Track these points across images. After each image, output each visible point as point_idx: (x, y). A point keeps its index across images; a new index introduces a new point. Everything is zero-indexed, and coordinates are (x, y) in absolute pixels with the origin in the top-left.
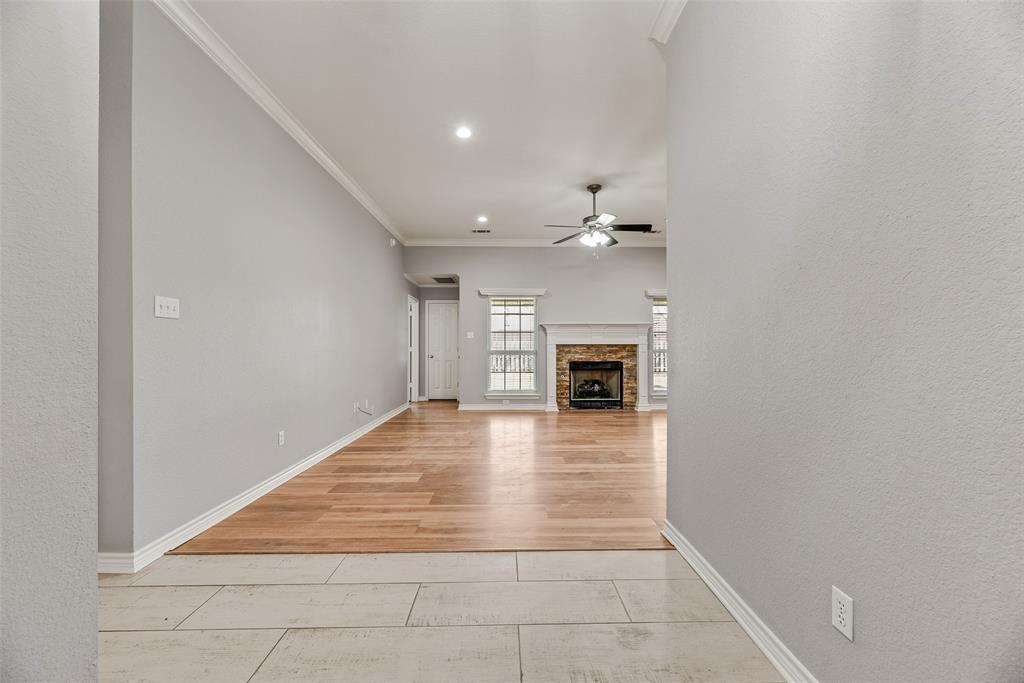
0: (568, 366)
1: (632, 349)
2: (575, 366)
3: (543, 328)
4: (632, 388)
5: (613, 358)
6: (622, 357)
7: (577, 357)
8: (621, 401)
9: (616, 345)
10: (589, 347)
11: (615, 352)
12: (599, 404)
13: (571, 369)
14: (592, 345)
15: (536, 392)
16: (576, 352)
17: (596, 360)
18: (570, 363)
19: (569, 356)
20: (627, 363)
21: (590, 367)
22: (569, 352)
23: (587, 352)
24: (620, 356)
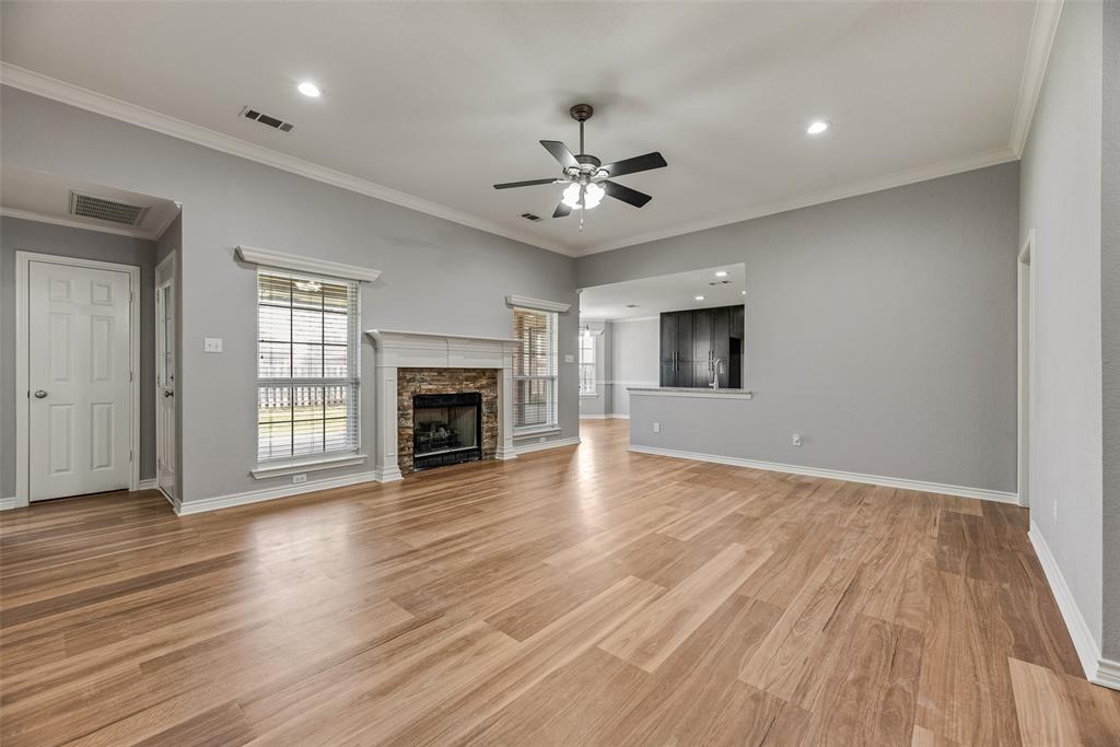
0: (411, 404)
1: (492, 375)
2: (421, 402)
3: (371, 339)
4: (492, 429)
5: (469, 388)
6: (482, 387)
7: (426, 388)
8: (479, 449)
9: (474, 370)
10: (440, 371)
11: (474, 379)
12: (453, 457)
13: (415, 407)
14: (446, 370)
15: (357, 452)
16: (423, 380)
17: (451, 391)
18: (414, 398)
19: (412, 387)
20: (486, 395)
21: (441, 402)
22: (413, 380)
23: (438, 380)
24: (478, 385)
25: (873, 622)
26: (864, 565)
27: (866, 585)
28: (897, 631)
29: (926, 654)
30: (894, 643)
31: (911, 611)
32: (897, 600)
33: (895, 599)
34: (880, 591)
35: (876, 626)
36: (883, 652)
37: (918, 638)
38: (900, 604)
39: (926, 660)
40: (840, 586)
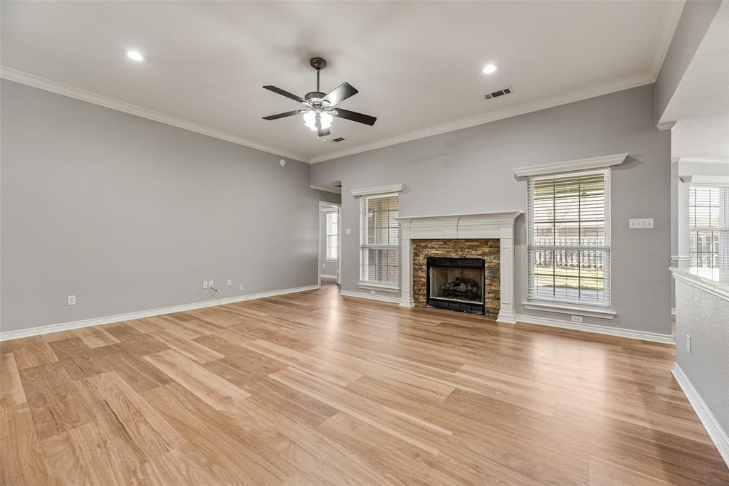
0: (425, 262)
1: (494, 244)
2: (433, 262)
4: (494, 292)
5: (473, 255)
6: (484, 254)
7: (433, 252)
8: (483, 306)
9: (476, 240)
10: (446, 241)
11: (475, 248)
12: (458, 306)
13: (429, 265)
14: (449, 240)
16: (432, 248)
17: (454, 256)
18: (428, 259)
19: (426, 252)
20: (489, 261)
22: (425, 247)
23: (444, 248)
24: (480, 252)
25: (81, 422)
26: (143, 461)
27: (115, 443)
28: (61, 429)
29: (33, 429)
30: (58, 421)
31: (61, 448)
32: (78, 450)
33: (80, 447)
34: (98, 446)
35: (76, 422)
36: (61, 413)
37: (43, 434)
38: (73, 447)
39: (31, 427)
40: (132, 426)
